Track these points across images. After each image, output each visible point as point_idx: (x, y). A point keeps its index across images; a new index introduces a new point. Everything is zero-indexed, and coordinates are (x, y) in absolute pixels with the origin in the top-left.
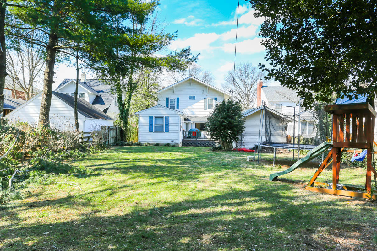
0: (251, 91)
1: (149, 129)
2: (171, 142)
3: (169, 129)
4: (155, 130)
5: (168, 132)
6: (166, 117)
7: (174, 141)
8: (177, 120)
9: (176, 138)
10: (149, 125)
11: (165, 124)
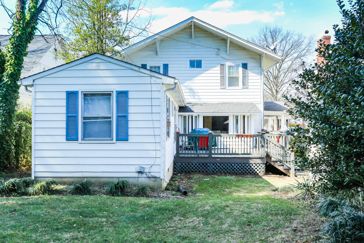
0: (281, 70)
1: (64, 132)
2: (136, 175)
3: (131, 132)
4: (85, 136)
5: (127, 140)
6: (119, 93)
7: (147, 170)
8: (155, 102)
9: (151, 162)
10: (64, 117)
11: (118, 117)
